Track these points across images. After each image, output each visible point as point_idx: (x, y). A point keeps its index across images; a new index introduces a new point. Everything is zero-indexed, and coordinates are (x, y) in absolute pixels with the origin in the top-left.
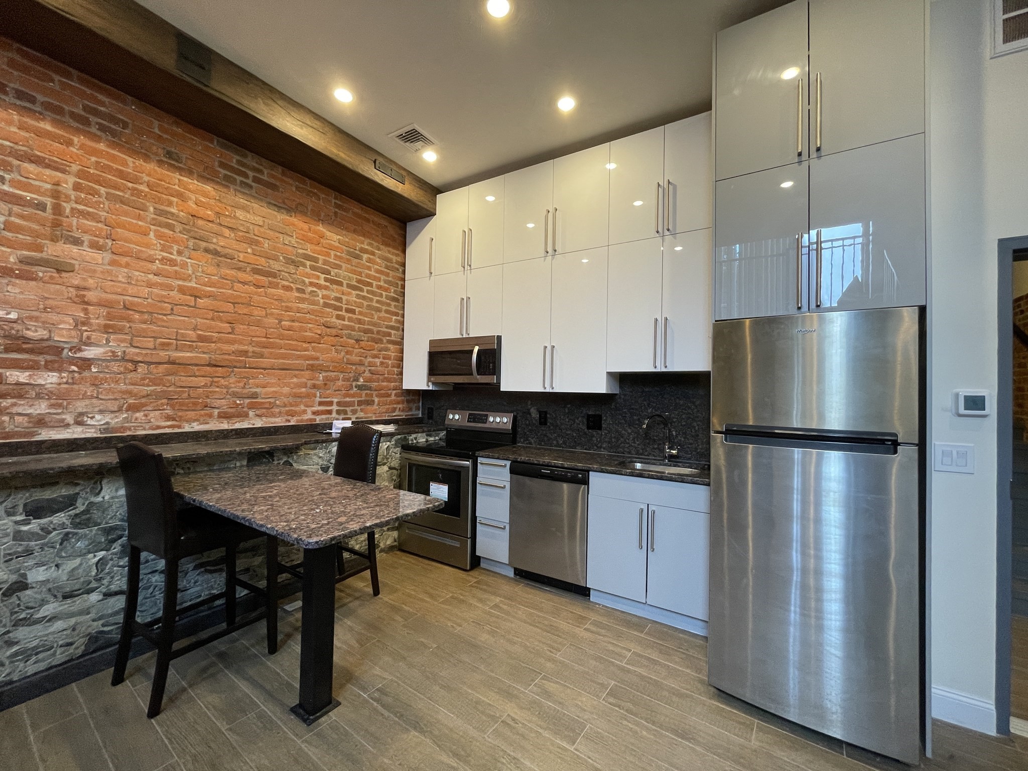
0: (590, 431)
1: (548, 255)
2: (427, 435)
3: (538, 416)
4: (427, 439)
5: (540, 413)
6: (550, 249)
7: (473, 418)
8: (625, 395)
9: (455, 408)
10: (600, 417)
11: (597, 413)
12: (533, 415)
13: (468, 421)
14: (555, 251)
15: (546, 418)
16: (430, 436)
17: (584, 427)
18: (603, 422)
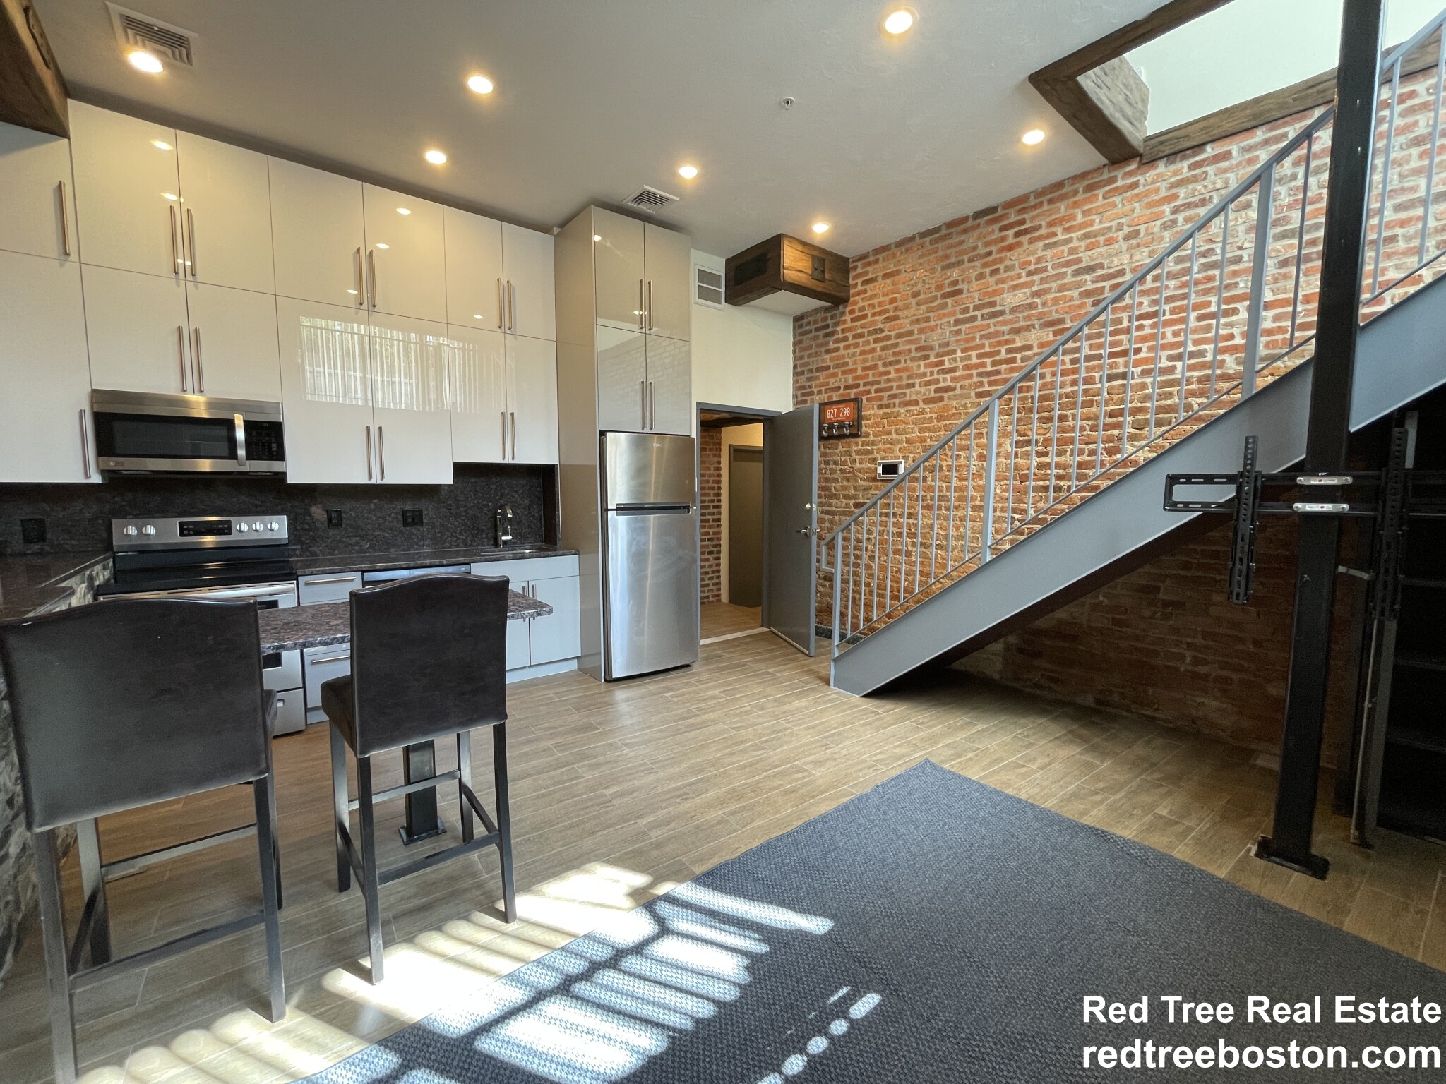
0: (407, 528)
1: (362, 308)
3: (325, 516)
5: (329, 512)
6: (365, 302)
7: (192, 529)
8: (454, 487)
9: (135, 514)
10: (420, 512)
11: (416, 507)
12: (317, 516)
13: (181, 535)
14: (374, 306)
15: (339, 519)
17: (400, 524)
18: (424, 517)
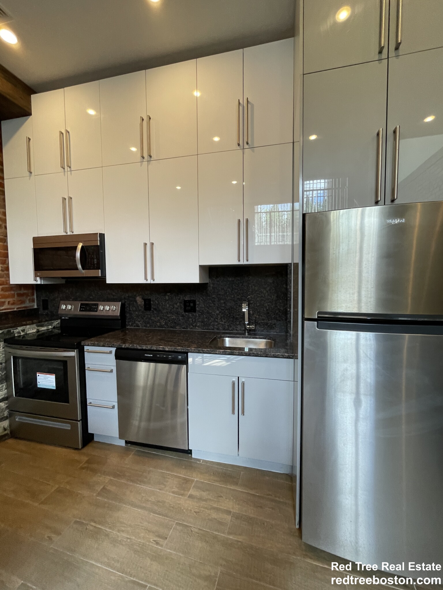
0: (186, 313)
1: (144, 160)
2: (38, 326)
3: (143, 303)
4: (38, 330)
5: (145, 300)
6: (146, 155)
7: (84, 307)
8: (213, 284)
9: (67, 299)
10: (194, 302)
11: (192, 299)
12: (139, 303)
13: (80, 310)
14: (151, 157)
15: (150, 305)
16: (42, 326)
17: (182, 311)
18: (196, 306)
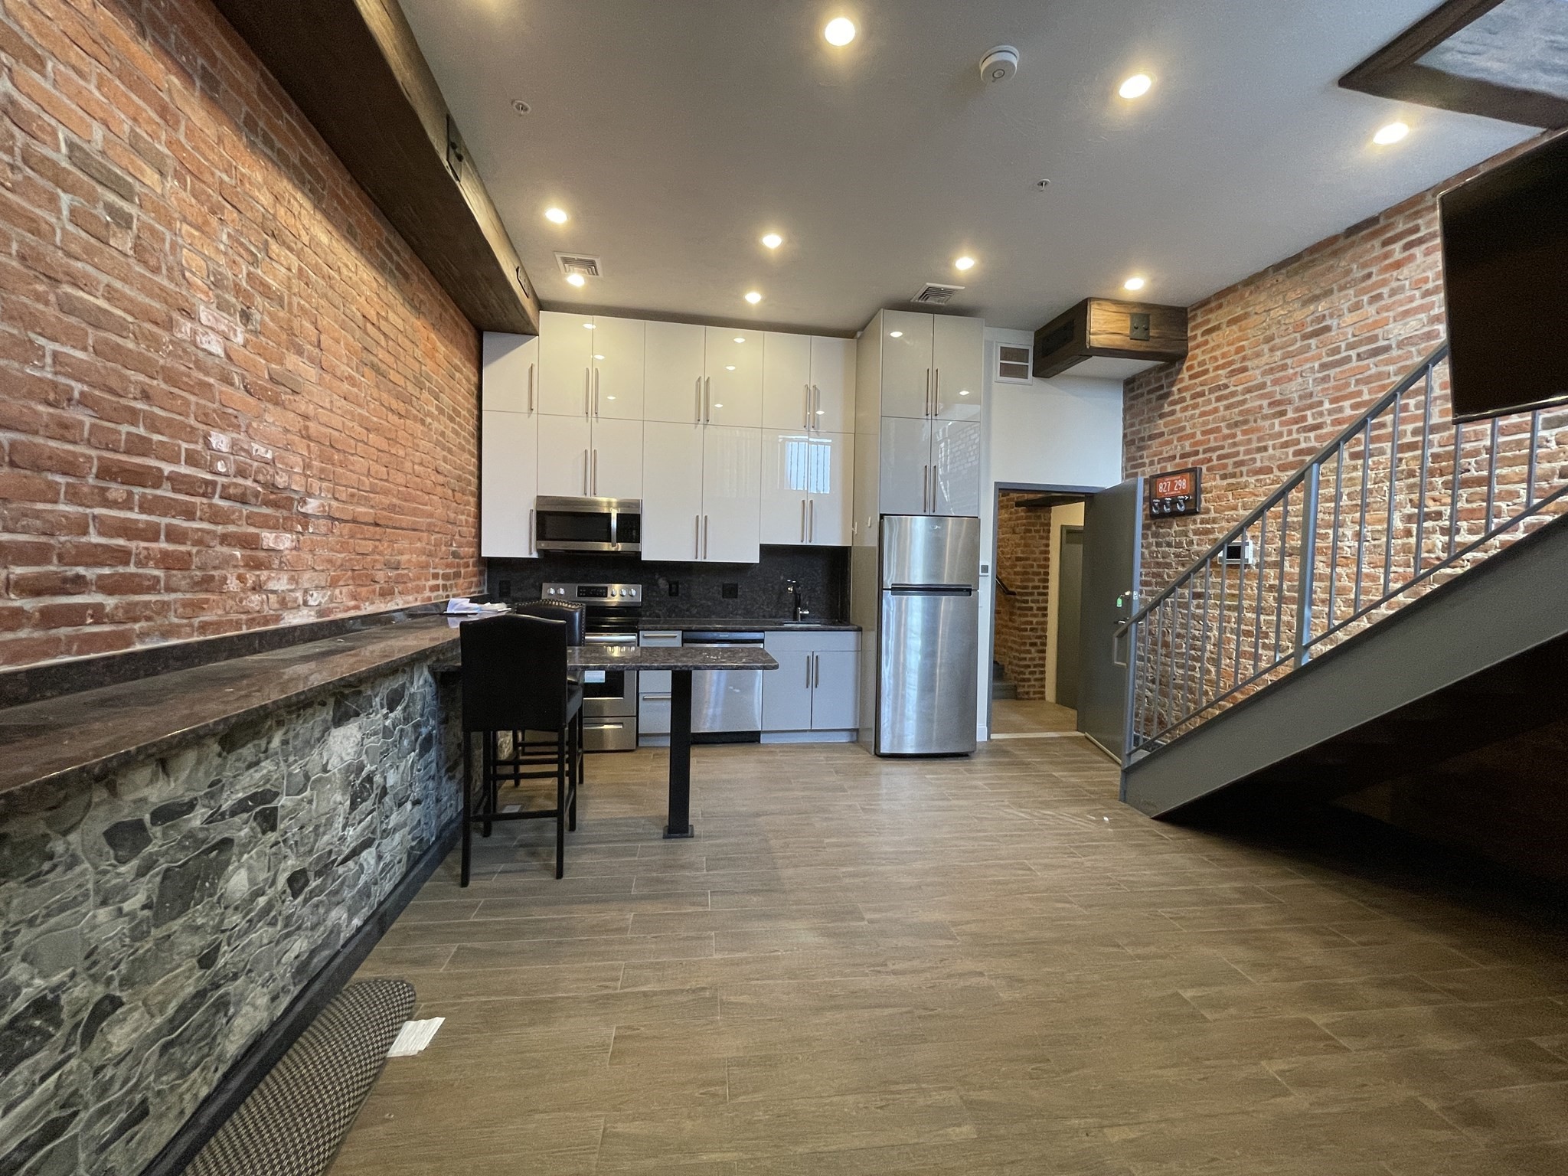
0: (726, 599)
1: (700, 423)
3: (667, 586)
5: (670, 583)
6: (702, 417)
7: (585, 592)
8: (764, 565)
10: (737, 586)
11: (736, 581)
12: (662, 586)
13: (579, 596)
14: (709, 421)
15: (676, 589)
17: (721, 596)
18: (739, 590)
